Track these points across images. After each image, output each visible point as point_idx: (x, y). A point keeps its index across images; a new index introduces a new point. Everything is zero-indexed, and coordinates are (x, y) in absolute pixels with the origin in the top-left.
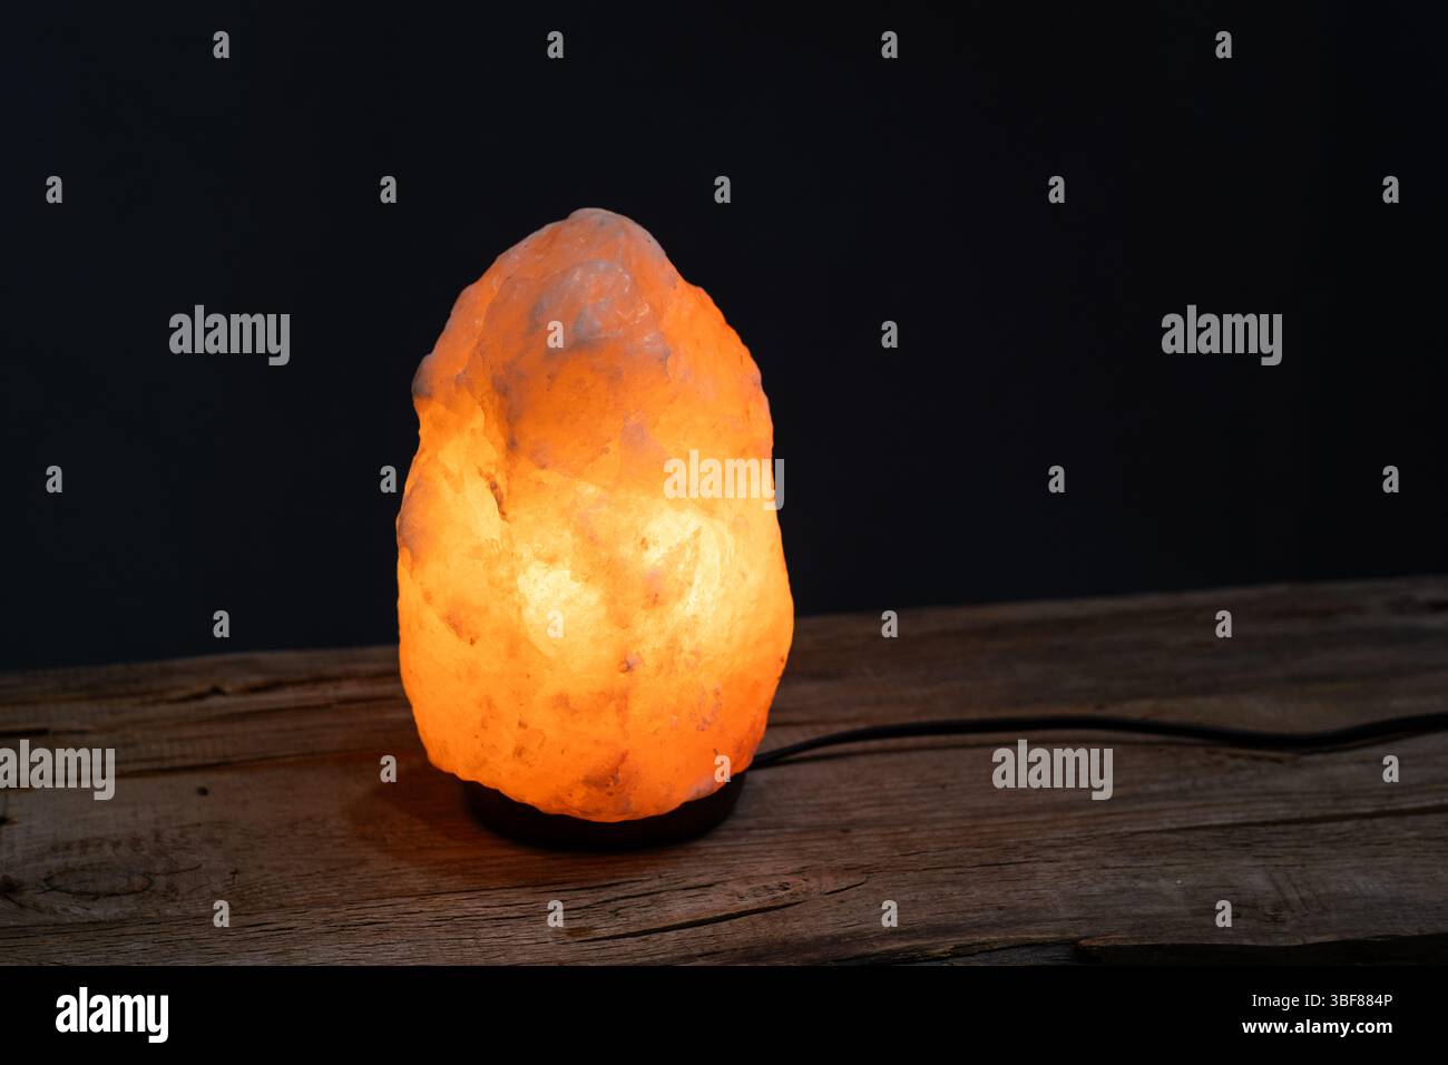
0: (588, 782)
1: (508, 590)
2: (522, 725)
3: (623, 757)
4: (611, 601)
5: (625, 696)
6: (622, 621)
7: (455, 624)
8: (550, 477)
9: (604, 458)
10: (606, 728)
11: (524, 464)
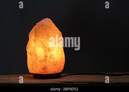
0: (42, 69)
1: (35, 50)
2: (36, 64)
3: (46, 66)
4: (45, 50)
5: (46, 60)
6: (45, 52)
7: (30, 54)
8: (39, 38)
9: (44, 37)
10: (44, 63)
11: (37, 37)
